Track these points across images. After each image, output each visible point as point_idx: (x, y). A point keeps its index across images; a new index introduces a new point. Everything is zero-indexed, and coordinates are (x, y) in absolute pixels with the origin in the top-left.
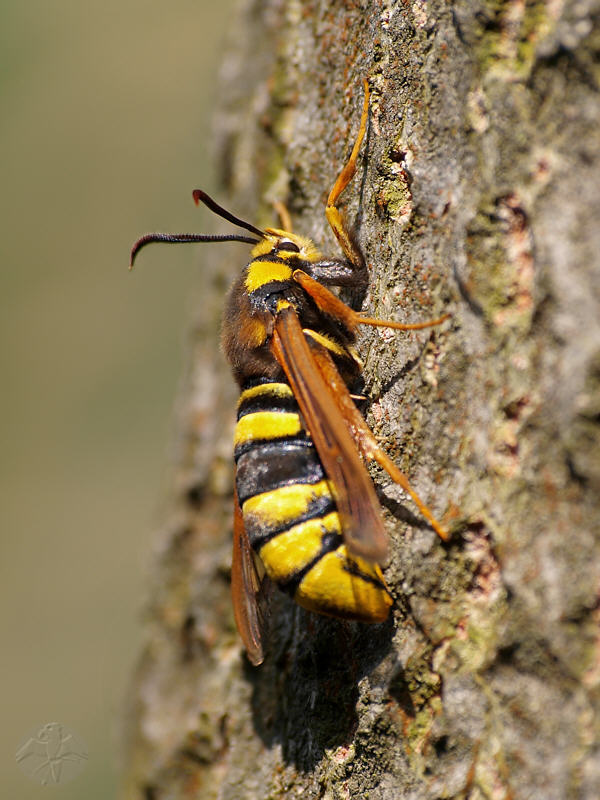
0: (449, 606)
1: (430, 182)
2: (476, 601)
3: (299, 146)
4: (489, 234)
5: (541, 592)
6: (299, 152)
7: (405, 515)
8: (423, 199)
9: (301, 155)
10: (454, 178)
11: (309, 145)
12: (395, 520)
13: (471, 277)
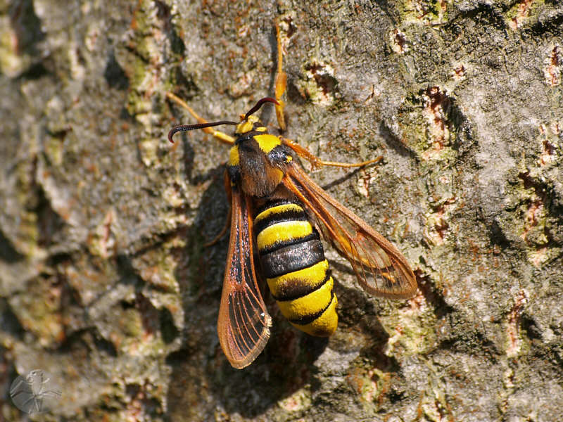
0: (388, 318)
1: (351, 82)
2: (406, 313)
3: (193, 62)
4: (412, 110)
5: (473, 307)
6: (193, 65)
7: (344, 269)
8: (348, 92)
9: (195, 67)
10: (375, 79)
11: (199, 60)
12: (338, 272)
13: (404, 135)
